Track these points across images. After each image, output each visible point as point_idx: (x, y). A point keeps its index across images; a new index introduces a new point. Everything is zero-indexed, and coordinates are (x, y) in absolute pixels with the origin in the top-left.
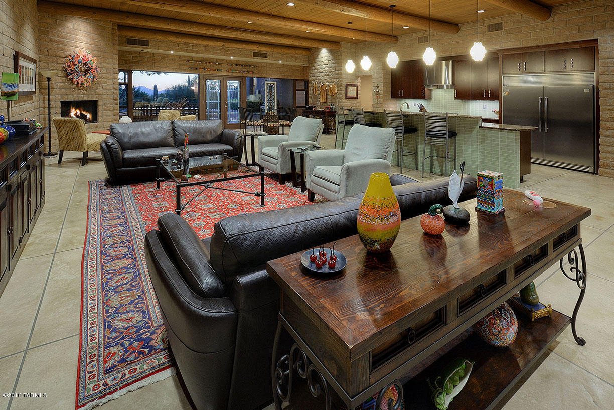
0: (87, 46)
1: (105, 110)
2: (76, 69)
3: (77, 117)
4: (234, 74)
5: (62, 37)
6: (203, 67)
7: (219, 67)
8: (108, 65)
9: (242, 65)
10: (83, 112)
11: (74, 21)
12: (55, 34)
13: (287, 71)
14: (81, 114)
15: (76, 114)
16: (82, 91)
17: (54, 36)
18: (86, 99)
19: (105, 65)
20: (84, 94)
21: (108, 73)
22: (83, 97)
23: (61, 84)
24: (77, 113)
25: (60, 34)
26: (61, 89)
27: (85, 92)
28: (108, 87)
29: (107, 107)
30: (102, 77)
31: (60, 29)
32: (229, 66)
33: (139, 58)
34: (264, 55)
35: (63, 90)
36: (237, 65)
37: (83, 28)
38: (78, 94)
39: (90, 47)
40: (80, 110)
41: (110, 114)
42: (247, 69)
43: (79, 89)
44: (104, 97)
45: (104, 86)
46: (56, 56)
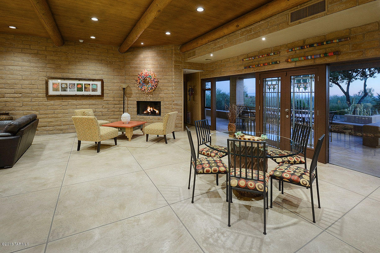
0: (153, 66)
1: (165, 108)
2: (141, 82)
3: (151, 111)
4: (298, 64)
5: (137, 64)
7: (275, 57)
8: (168, 77)
9: (311, 45)
11: (144, 53)
12: (133, 63)
14: (153, 110)
16: (149, 95)
19: (166, 77)
20: (150, 97)
21: (168, 83)
22: (150, 99)
23: (137, 91)
24: (151, 109)
26: (137, 94)
27: (151, 96)
28: (168, 92)
29: (167, 106)
30: (163, 86)
32: (290, 52)
35: (138, 95)
36: (303, 47)
37: (150, 55)
38: (147, 97)
39: (155, 67)
42: (325, 49)
43: (147, 94)
44: (165, 99)
45: (166, 91)
46: (134, 76)
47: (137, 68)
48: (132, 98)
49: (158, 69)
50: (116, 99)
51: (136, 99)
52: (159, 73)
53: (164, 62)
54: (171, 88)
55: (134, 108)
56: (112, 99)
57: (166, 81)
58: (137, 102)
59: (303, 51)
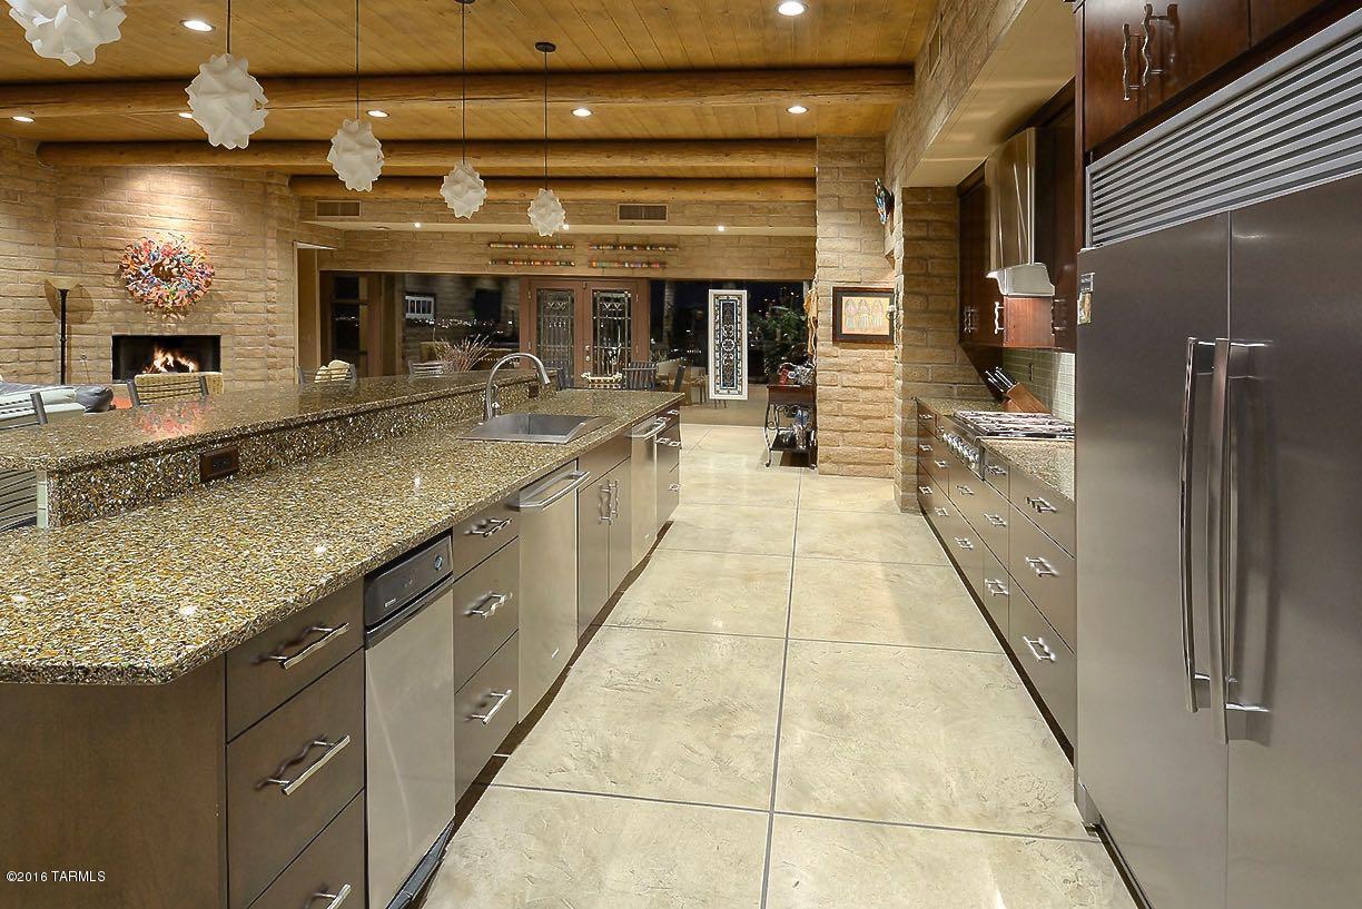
0: (188, 224)
1: (239, 355)
2: (143, 272)
3: (168, 368)
4: (607, 273)
5: (118, 210)
6: (526, 257)
7: (567, 254)
8: (249, 262)
9: (629, 247)
10: (179, 359)
11: (150, 177)
12: (96, 205)
13: (782, 257)
14: (175, 362)
15: (165, 364)
16: (173, 315)
17: (94, 209)
18: (182, 331)
19: (240, 261)
20: (178, 322)
21: (251, 279)
22: (174, 327)
23: (113, 302)
24: (167, 360)
25: (113, 204)
26: (113, 311)
27: (182, 318)
28: (250, 307)
29: (248, 351)
30: (231, 287)
31: (112, 194)
32: (594, 251)
33: (386, 244)
34: (656, 213)
35: (119, 314)
36: (615, 247)
37: (177, 189)
38: (160, 321)
39: (198, 227)
40: (173, 355)
41: (255, 364)
42: (648, 256)
43: (164, 313)
44: (239, 329)
45: (239, 305)
46: (101, 248)
47: (116, 223)
48: (94, 326)
49: (212, 237)
50: (25, 328)
51: (109, 327)
52: (213, 248)
53: (233, 217)
54: (261, 296)
55: (100, 358)
56: (10, 329)
57: (241, 273)
58: (116, 339)
59: (615, 252)
